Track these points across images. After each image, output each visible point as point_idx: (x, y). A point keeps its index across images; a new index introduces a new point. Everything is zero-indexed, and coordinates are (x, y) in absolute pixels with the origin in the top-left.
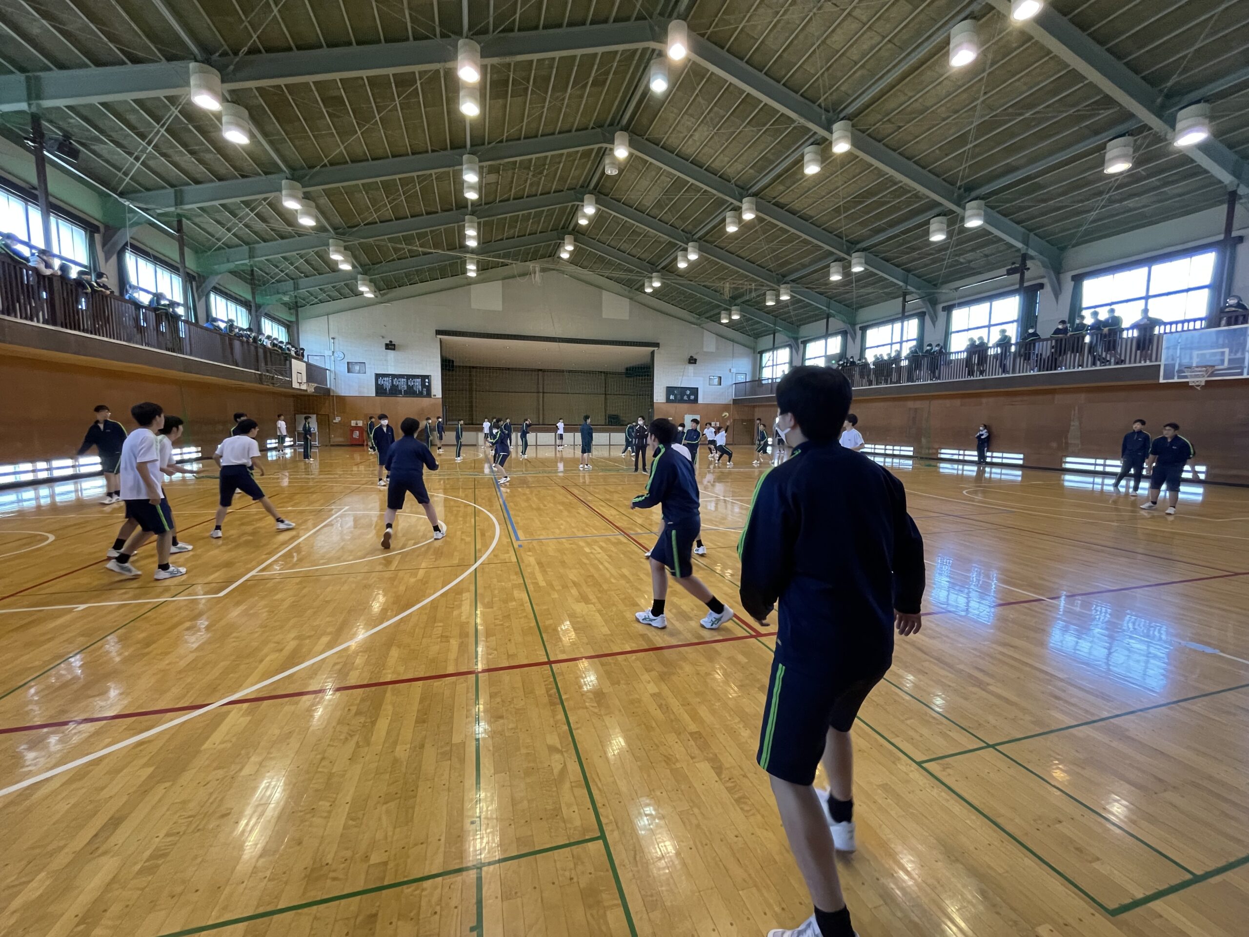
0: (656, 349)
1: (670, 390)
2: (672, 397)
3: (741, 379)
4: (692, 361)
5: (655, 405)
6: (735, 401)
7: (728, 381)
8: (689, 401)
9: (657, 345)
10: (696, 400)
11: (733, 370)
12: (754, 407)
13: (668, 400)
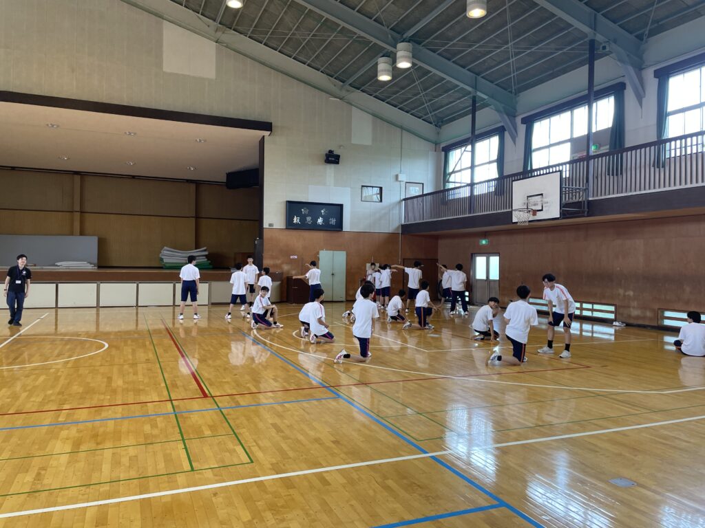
0: (266, 133)
1: (293, 207)
2: (296, 220)
3: (415, 191)
4: (332, 158)
5: (266, 235)
6: (406, 229)
7: (394, 195)
8: (326, 228)
9: (267, 126)
10: (339, 226)
11: (402, 177)
12: (437, 237)
13: (290, 225)
